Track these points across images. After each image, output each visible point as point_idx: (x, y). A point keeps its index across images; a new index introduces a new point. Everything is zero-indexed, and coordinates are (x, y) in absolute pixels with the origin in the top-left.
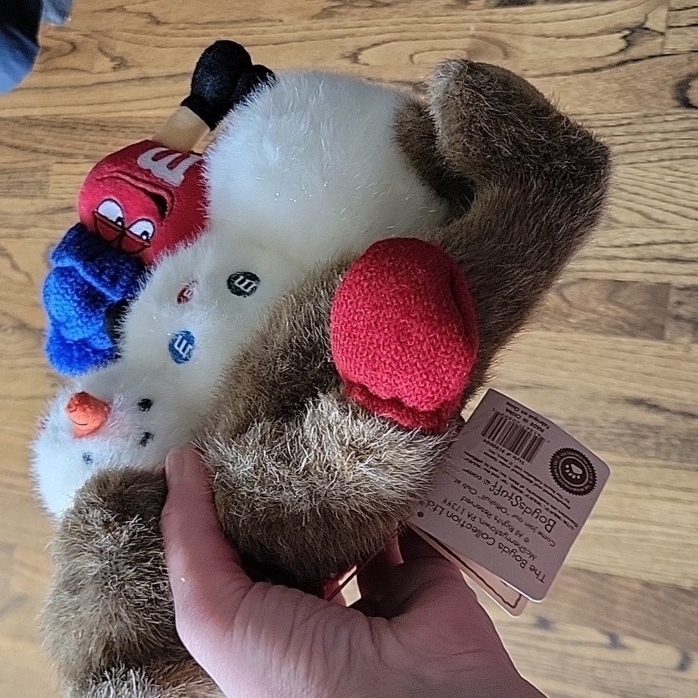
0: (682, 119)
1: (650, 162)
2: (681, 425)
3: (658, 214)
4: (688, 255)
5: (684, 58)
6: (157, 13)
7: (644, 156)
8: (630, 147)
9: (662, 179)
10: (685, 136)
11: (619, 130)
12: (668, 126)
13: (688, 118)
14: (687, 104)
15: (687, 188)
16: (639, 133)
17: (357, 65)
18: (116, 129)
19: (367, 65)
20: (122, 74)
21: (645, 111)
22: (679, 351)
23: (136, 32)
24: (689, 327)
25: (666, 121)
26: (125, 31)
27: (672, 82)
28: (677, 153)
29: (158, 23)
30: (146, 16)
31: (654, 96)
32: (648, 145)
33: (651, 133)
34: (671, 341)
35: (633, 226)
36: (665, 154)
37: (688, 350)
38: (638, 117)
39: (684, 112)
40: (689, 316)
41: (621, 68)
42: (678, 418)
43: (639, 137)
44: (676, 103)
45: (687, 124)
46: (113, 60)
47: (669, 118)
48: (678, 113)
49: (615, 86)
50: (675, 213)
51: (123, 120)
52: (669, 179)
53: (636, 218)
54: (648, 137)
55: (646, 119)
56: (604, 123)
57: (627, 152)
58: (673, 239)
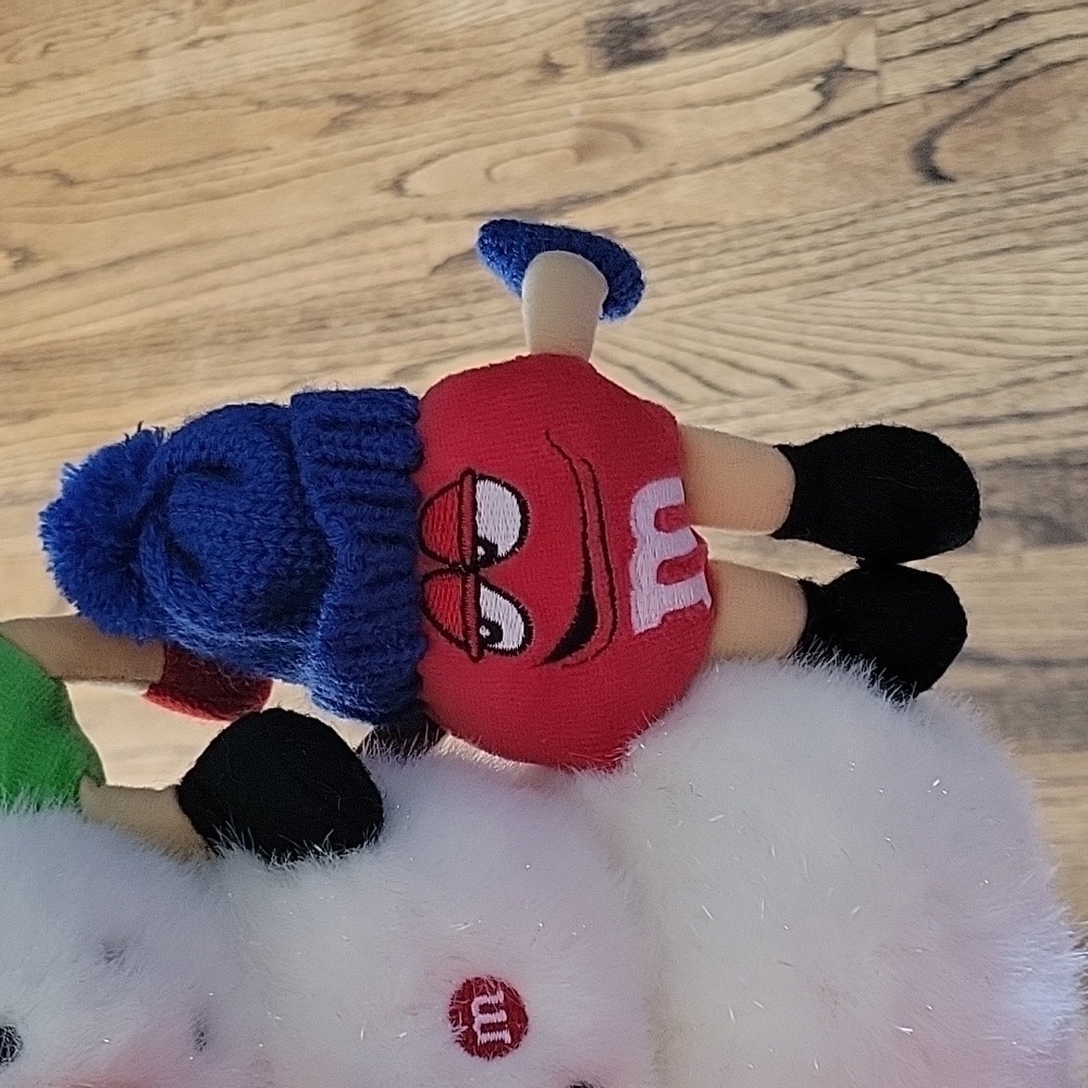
0: (932, 201)
1: (899, 276)
2: (1033, 682)
3: (928, 356)
4: (987, 413)
5: (915, 106)
6: (68, 167)
7: (885, 269)
8: (863, 258)
9: (922, 301)
10: (946, 225)
11: (840, 234)
12: (915, 216)
13: (940, 200)
14: (936, 176)
15: (962, 307)
16: (871, 234)
17: (405, 199)
18: (39, 364)
19: (419, 196)
20: (31, 274)
21: (872, 198)
22: (1005, 565)
23: (39, 203)
24: (1011, 525)
25: (910, 208)
26: (19, 205)
27: (906, 146)
28: (937, 256)
29: (72, 183)
30: (49, 175)
31: (881, 171)
32: (889, 251)
33: (890, 230)
34: (989, 553)
35: (892, 381)
36: (920, 260)
37: (1018, 560)
38: (865, 209)
39: (934, 190)
40: (1008, 507)
41: (824, 137)
42: (1027, 672)
43: (872, 241)
44: (918, 177)
45: (942, 208)
46: (11, 252)
47: (913, 203)
48: (925, 194)
49: (819, 166)
50: (953, 350)
51: (43, 349)
52: (932, 298)
53: (896, 368)
54: (886, 238)
55: (877, 210)
56: (813, 227)
57: (858, 267)
58: (958, 390)
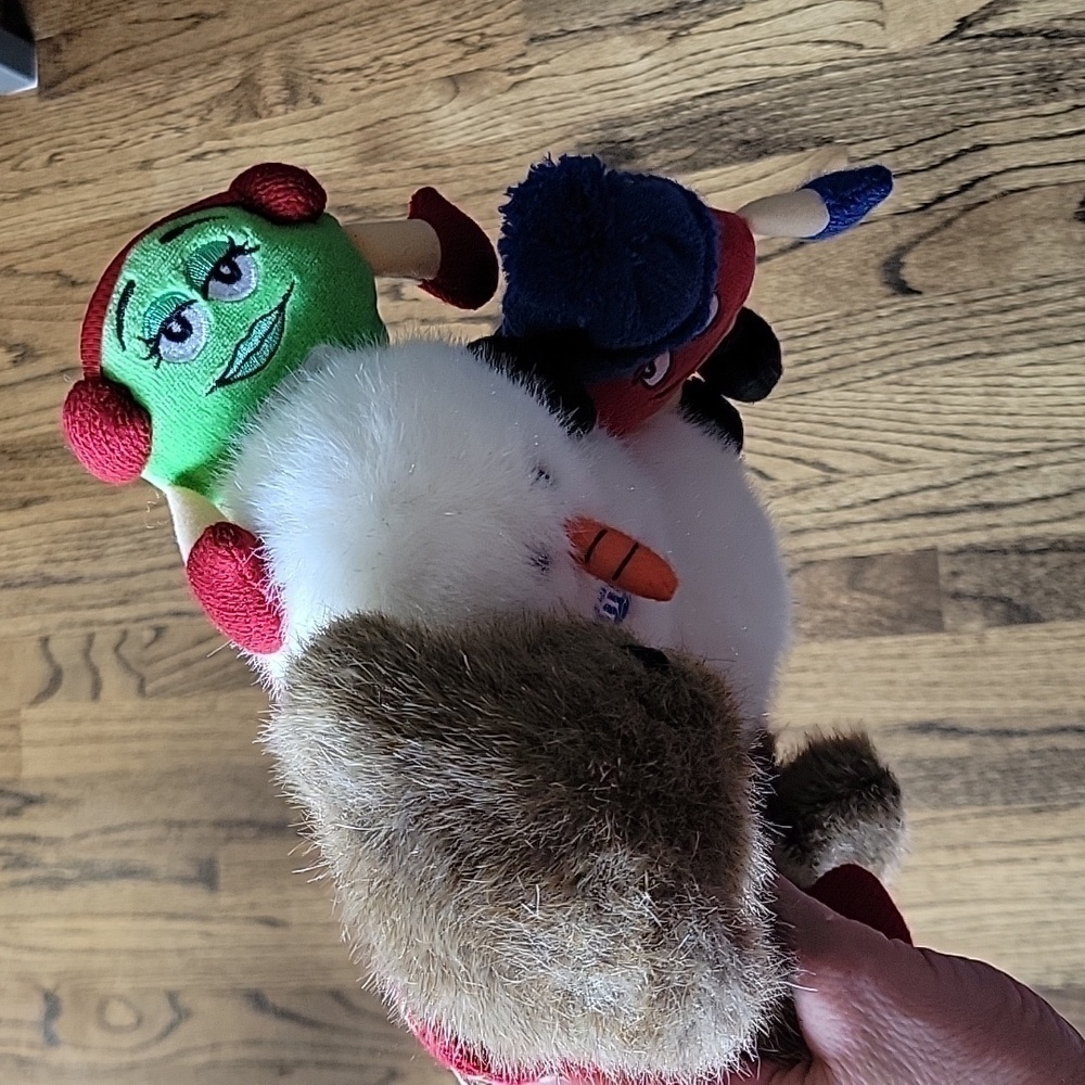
0: (901, 311)
1: (869, 378)
2: (995, 750)
3: (896, 452)
4: (952, 504)
5: (886, 226)
6: (69, 269)
7: (858, 372)
8: (836, 362)
9: (891, 401)
10: (911, 334)
11: (814, 341)
12: (884, 325)
13: (910, 309)
14: (904, 289)
15: (931, 408)
16: (844, 340)
17: (401, 303)
18: (34, 455)
19: (416, 300)
20: (29, 369)
21: (846, 308)
22: (969, 644)
23: (40, 302)
24: (975, 606)
25: (880, 317)
26: (21, 303)
27: (876, 261)
28: (904, 361)
29: (74, 284)
30: (52, 275)
31: (853, 284)
32: (861, 356)
33: (861, 337)
34: (955, 631)
35: (863, 475)
36: (888, 365)
37: (981, 639)
38: (837, 317)
39: (902, 302)
40: (973, 590)
41: (799, 253)
42: (989, 740)
43: (845, 346)
44: (888, 290)
45: (910, 318)
46: (10, 349)
47: (883, 313)
48: (895, 304)
49: (795, 279)
50: (920, 446)
51: (41, 439)
52: (900, 398)
53: (867, 463)
54: (859, 344)
55: (850, 319)
56: (789, 333)
57: (831, 370)
58: (925, 483)
